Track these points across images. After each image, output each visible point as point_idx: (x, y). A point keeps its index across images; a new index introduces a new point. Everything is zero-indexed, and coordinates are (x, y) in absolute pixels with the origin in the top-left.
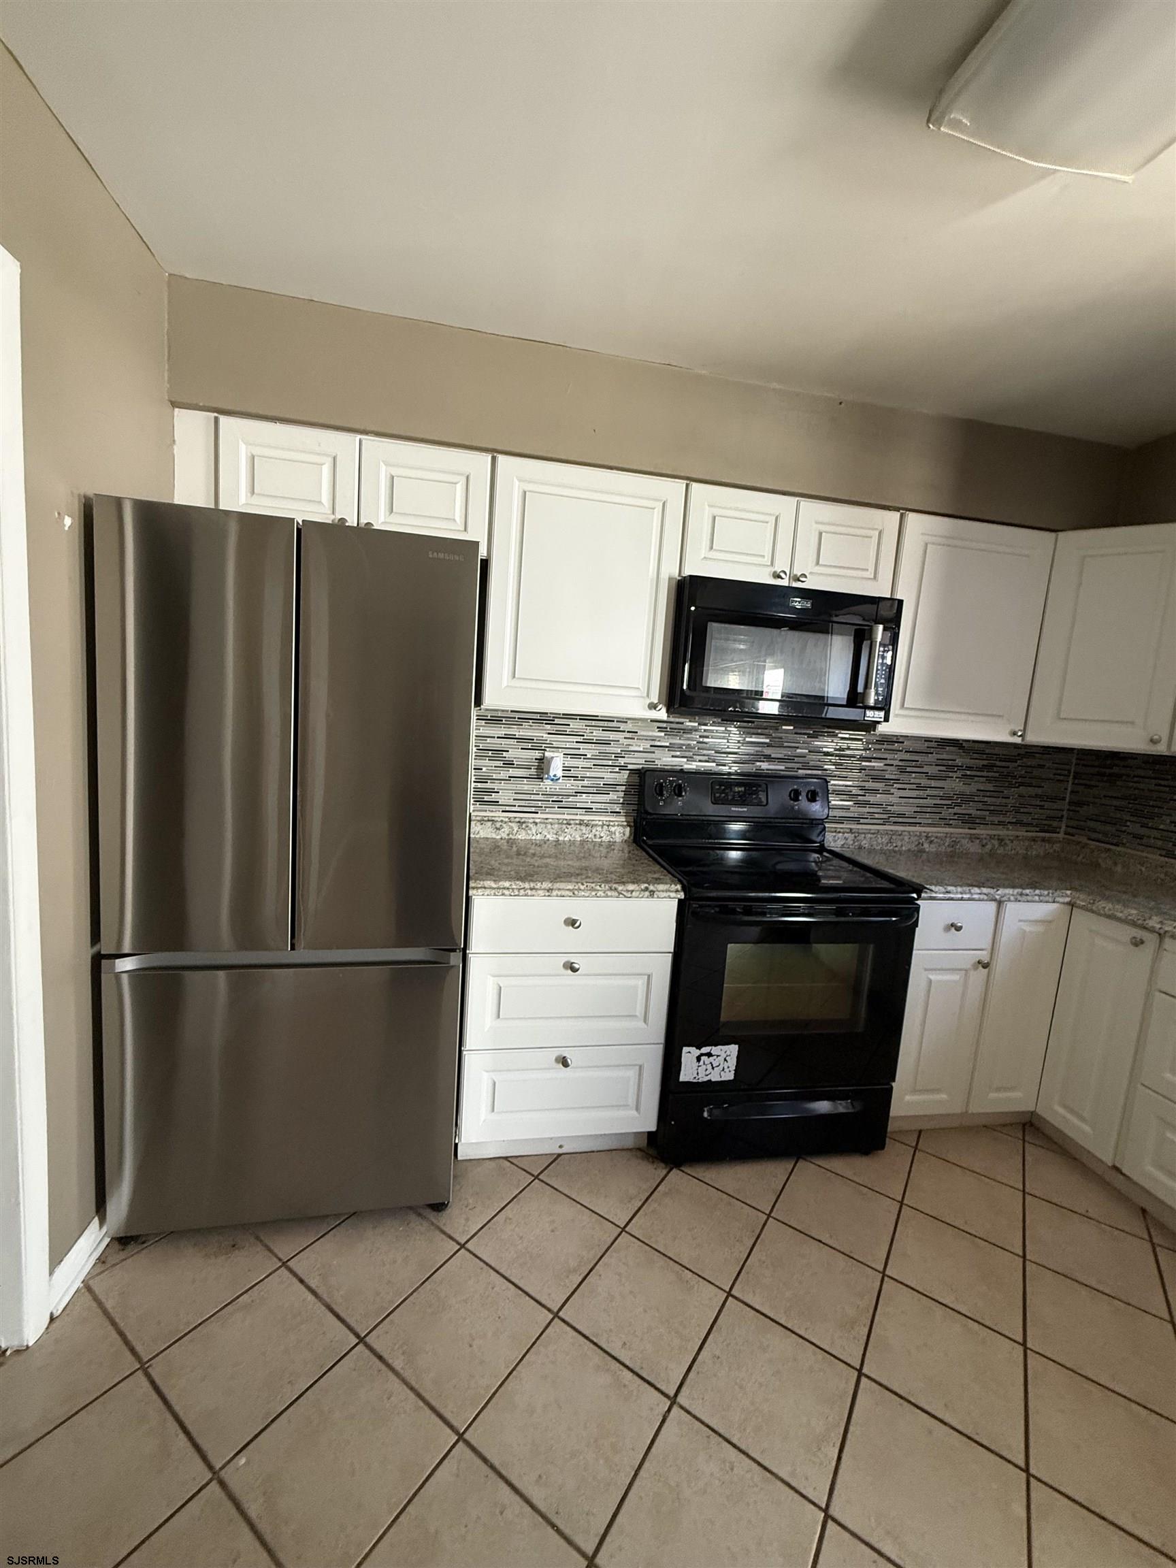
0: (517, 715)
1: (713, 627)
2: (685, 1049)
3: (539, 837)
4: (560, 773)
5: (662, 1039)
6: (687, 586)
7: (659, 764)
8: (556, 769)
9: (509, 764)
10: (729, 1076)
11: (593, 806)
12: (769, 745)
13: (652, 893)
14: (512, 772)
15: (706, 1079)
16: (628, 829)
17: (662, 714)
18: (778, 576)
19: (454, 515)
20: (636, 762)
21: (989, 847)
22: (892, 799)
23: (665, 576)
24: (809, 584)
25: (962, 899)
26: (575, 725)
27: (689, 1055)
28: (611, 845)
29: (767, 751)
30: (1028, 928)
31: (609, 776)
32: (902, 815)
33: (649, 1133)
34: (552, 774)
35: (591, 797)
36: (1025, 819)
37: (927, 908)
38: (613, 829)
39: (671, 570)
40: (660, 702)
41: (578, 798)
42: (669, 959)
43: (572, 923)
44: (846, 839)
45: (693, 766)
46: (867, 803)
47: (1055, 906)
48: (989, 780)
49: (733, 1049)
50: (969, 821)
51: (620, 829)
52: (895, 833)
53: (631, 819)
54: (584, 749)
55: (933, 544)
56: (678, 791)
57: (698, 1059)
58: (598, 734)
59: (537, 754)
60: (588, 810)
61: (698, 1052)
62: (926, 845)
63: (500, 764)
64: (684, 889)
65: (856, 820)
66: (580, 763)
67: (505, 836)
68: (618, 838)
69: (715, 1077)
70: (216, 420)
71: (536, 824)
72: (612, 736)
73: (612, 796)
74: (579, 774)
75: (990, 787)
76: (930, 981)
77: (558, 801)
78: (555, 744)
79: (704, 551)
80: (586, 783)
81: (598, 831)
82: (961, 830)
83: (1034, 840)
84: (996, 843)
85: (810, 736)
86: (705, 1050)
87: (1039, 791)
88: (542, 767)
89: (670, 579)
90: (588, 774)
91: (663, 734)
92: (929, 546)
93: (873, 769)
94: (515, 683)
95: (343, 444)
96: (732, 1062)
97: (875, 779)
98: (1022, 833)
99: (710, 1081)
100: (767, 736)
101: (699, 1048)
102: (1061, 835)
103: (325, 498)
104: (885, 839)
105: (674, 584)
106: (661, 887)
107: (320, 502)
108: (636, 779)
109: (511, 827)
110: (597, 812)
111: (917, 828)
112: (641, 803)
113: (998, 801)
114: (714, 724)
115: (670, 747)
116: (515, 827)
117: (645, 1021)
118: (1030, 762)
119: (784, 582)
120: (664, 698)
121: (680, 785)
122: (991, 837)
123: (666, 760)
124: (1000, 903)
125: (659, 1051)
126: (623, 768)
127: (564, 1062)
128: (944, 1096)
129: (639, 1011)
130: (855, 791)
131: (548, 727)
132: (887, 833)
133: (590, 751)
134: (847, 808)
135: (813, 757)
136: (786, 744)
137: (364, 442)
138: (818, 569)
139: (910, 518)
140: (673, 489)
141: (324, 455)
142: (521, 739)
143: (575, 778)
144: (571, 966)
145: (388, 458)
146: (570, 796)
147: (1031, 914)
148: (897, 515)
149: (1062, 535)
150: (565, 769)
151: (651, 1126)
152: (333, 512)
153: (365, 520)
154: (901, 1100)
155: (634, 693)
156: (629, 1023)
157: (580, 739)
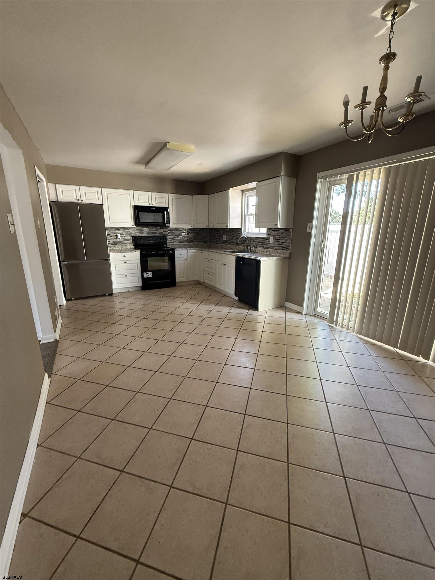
0: (111, 228)
1: (140, 213)
2: (144, 273)
3: (118, 248)
4: (120, 238)
5: (141, 272)
6: (135, 206)
7: (137, 235)
8: (119, 236)
9: (111, 237)
10: (151, 276)
12: (156, 231)
13: (136, 251)
14: (112, 238)
16: (134, 246)
17: (135, 226)
18: (149, 204)
19: (96, 197)
20: (133, 235)
22: (179, 239)
23: (132, 205)
24: (155, 206)
25: (181, 250)
26: (121, 229)
27: (145, 274)
29: (156, 232)
30: (192, 253)
31: (129, 238)
32: (181, 241)
33: (142, 286)
34: (119, 238)
35: (126, 241)
36: (202, 241)
37: (176, 251)
38: (131, 246)
39: (133, 204)
40: (134, 225)
41: (124, 242)
42: (140, 260)
43: (124, 256)
45: (144, 235)
46: (174, 240)
47: (195, 250)
48: (195, 234)
49: (151, 272)
50: (192, 242)
51: (132, 246)
52: (180, 244)
53: (134, 245)
54: (124, 233)
55: (174, 198)
56: (141, 239)
58: (126, 231)
59: (116, 235)
62: (185, 246)
63: (109, 237)
64: (140, 251)
66: (123, 236)
67: (112, 248)
68: (132, 248)
69: (149, 277)
70: (55, 185)
71: (117, 246)
72: (128, 231)
73: (130, 241)
75: (195, 236)
76: (179, 262)
77: (120, 242)
78: (118, 233)
79: (137, 201)
80: (125, 239)
81: (128, 247)
82: (191, 243)
83: (204, 244)
84: (197, 245)
85: (163, 229)
86: (147, 273)
87: (204, 236)
88: (117, 237)
89: (133, 206)
90: (125, 237)
91: (137, 230)
93: (174, 234)
94: (110, 223)
95: (77, 188)
96: (151, 274)
98: (202, 243)
99: (148, 277)
100: (156, 229)
101: (146, 272)
102: (209, 243)
103: (75, 196)
104: (178, 245)
105: (133, 207)
107: (74, 197)
108: (134, 238)
110: (127, 244)
111: (184, 243)
112: (135, 242)
113: (197, 238)
114: (146, 228)
115: (139, 232)
116: (114, 247)
117: (138, 270)
118: (201, 231)
119: (151, 205)
121: (141, 238)
122: (196, 244)
124: (188, 250)
125: (141, 274)
126: (131, 236)
127: (126, 276)
128: (184, 279)
129: (137, 268)
130: (172, 238)
131: (117, 230)
132: (178, 244)
133: (125, 234)
134: (171, 241)
135: (164, 232)
136: (159, 231)
137: (80, 187)
138: (156, 203)
139: (169, 194)
140: (131, 192)
141: (74, 189)
142: (112, 232)
143: (123, 238)
144: (125, 262)
145: (84, 189)
146: (122, 241)
147: (192, 252)
148: (167, 194)
149: (193, 196)
150: (121, 237)
151: (141, 285)
152: (77, 198)
153: (82, 199)
154: (178, 279)
155: (130, 223)
156: (135, 270)
157: (123, 232)
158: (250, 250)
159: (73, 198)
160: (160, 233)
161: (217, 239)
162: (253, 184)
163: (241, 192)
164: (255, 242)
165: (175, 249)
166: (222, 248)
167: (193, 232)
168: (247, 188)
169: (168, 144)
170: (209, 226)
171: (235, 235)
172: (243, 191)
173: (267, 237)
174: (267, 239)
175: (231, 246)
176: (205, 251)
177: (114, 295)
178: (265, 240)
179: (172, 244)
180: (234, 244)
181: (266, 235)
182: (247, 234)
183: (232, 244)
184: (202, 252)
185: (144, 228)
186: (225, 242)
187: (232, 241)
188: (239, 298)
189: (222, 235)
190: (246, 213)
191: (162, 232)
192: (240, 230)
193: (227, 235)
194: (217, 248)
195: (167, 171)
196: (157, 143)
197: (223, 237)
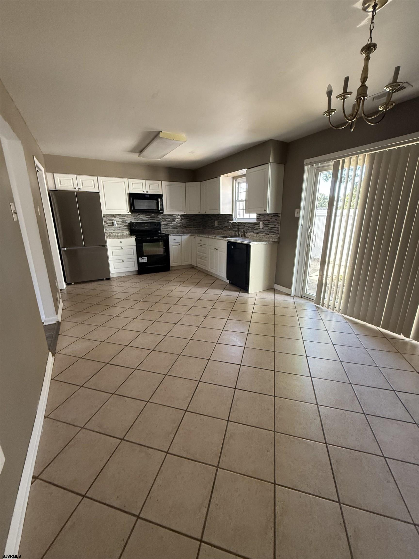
0: (107, 215)
1: (135, 200)
3: (115, 235)
5: (136, 257)
6: (130, 194)
8: (115, 223)
10: (147, 261)
11: (123, 229)
12: (150, 217)
14: (108, 225)
15: (143, 262)
16: (129, 233)
17: (130, 213)
19: (92, 186)
20: (129, 222)
21: (189, 231)
22: (173, 225)
23: (127, 193)
24: (149, 193)
25: (175, 236)
26: (117, 216)
28: (127, 235)
29: (150, 218)
30: (185, 239)
31: (125, 224)
32: (175, 227)
33: (138, 271)
34: (115, 224)
35: (122, 228)
36: (195, 226)
37: (169, 237)
38: (127, 233)
41: (120, 228)
42: (135, 246)
43: (121, 242)
44: (166, 232)
45: (139, 222)
46: (168, 226)
47: (188, 236)
48: (188, 220)
49: (146, 258)
50: (185, 227)
51: (128, 233)
52: (174, 230)
53: (130, 231)
54: (119, 220)
55: (167, 185)
56: (136, 226)
57: (142, 259)
58: (121, 217)
59: (112, 221)
60: (122, 230)
61: (141, 258)
62: (179, 232)
63: (106, 223)
64: (136, 237)
65: (167, 228)
66: (119, 222)
67: (109, 235)
69: (144, 261)
70: (53, 174)
71: (114, 233)
72: (124, 218)
73: (126, 227)
74: (120, 224)
75: (188, 221)
76: (173, 247)
77: (117, 229)
78: (115, 220)
79: (132, 189)
80: (121, 225)
81: (124, 233)
82: (185, 229)
83: (197, 229)
85: (157, 215)
86: (142, 258)
87: (196, 222)
88: (113, 224)
89: (128, 193)
90: (121, 224)
91: (132, 217)
92: (166, 186)
93: (168, 220)
94: (106, 210)
95: (74, 176)
96: (147, 259)
97: (169, 222)
98: (195, 229)
100: (150, 216)
102: (201, 229)
103: (72, 185)
104: (172, 231)
106: (132, 237)
108: (129, 224)
109: (110, 234)
110: (124, 230)
111: (177, 229)
112: (130, 228)
113: (190, 224)
114: (141, 214)
115: (134, 219)
118: (193, 217)
119: (145, 193)
120: (130, 211)
123: (133, 221)
124: (181, 236)
125: (136, 259)
126: (127, 223)
127: (123, 261)
128: (178, 263)
129: (133, 254)
130: (166, 224)
131: (113, 217)
133: (121, 220)
134: (165, 227)
135: (158, 219)
136: (153, 217)
137: (77, 176)
138: (150, 190)
139: (163, 182)
140: (126, 180)
141: (71, 178)
142: (108, 219)
143: (119, 225)
144: (122, 248)
145: (81, 178)
146: (118, 228)
147: (185, 237)
148: (161, 182)
149: (186, 183)
150: (117, 223)
151: (137, 269)
152: (74, 187)
153: (79, 188)
154: (172, 264)
155: (125, 210)
156: (131, 255)
157: (119, 218)
158: (241, 234)
159: (71, 186)
160: (154, 219)
161: (209, 224)
162: (244, 171)
163: (231, 179)
164: (245, 227)
165: (169, 235)
166: (214, 233)
167: (186, 218)
168: (238, 175)
169: (160, 133)
170: (201, 213)
171: (226, 221)
172: (233, 178)
173: (257, 222)
174: (257, 225)
175: (223, 231)
176: (197, 236)
177: (111, 279)
178: (255, 225)
179: (166, 230)
180: (226, 229)
181: (256, 220)
182: (238, 219)
183: (223, 229)
184: (195, 238)
185: (139, 215)
186: (217, 228)
187: (223, 226)
188: (230, 281)
189: (214, 221)
190: (236, 199)
191: (157, 218)
192: (231, 215)
193: (219, 221)
194: (209, 233)
195: (160, 159)
196: (150, 133)
197: (214, 222)
